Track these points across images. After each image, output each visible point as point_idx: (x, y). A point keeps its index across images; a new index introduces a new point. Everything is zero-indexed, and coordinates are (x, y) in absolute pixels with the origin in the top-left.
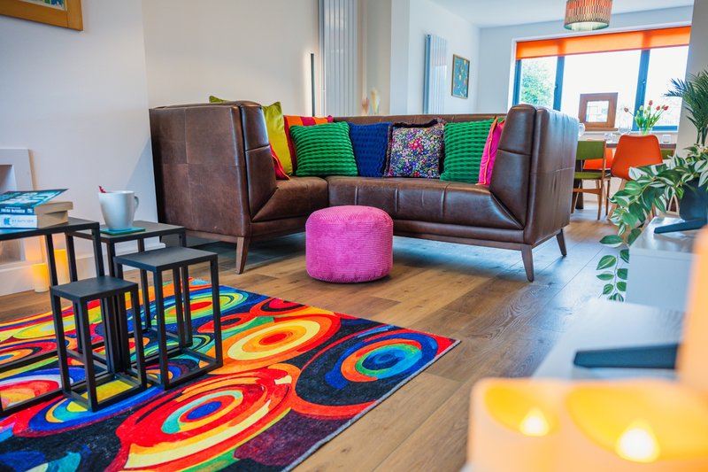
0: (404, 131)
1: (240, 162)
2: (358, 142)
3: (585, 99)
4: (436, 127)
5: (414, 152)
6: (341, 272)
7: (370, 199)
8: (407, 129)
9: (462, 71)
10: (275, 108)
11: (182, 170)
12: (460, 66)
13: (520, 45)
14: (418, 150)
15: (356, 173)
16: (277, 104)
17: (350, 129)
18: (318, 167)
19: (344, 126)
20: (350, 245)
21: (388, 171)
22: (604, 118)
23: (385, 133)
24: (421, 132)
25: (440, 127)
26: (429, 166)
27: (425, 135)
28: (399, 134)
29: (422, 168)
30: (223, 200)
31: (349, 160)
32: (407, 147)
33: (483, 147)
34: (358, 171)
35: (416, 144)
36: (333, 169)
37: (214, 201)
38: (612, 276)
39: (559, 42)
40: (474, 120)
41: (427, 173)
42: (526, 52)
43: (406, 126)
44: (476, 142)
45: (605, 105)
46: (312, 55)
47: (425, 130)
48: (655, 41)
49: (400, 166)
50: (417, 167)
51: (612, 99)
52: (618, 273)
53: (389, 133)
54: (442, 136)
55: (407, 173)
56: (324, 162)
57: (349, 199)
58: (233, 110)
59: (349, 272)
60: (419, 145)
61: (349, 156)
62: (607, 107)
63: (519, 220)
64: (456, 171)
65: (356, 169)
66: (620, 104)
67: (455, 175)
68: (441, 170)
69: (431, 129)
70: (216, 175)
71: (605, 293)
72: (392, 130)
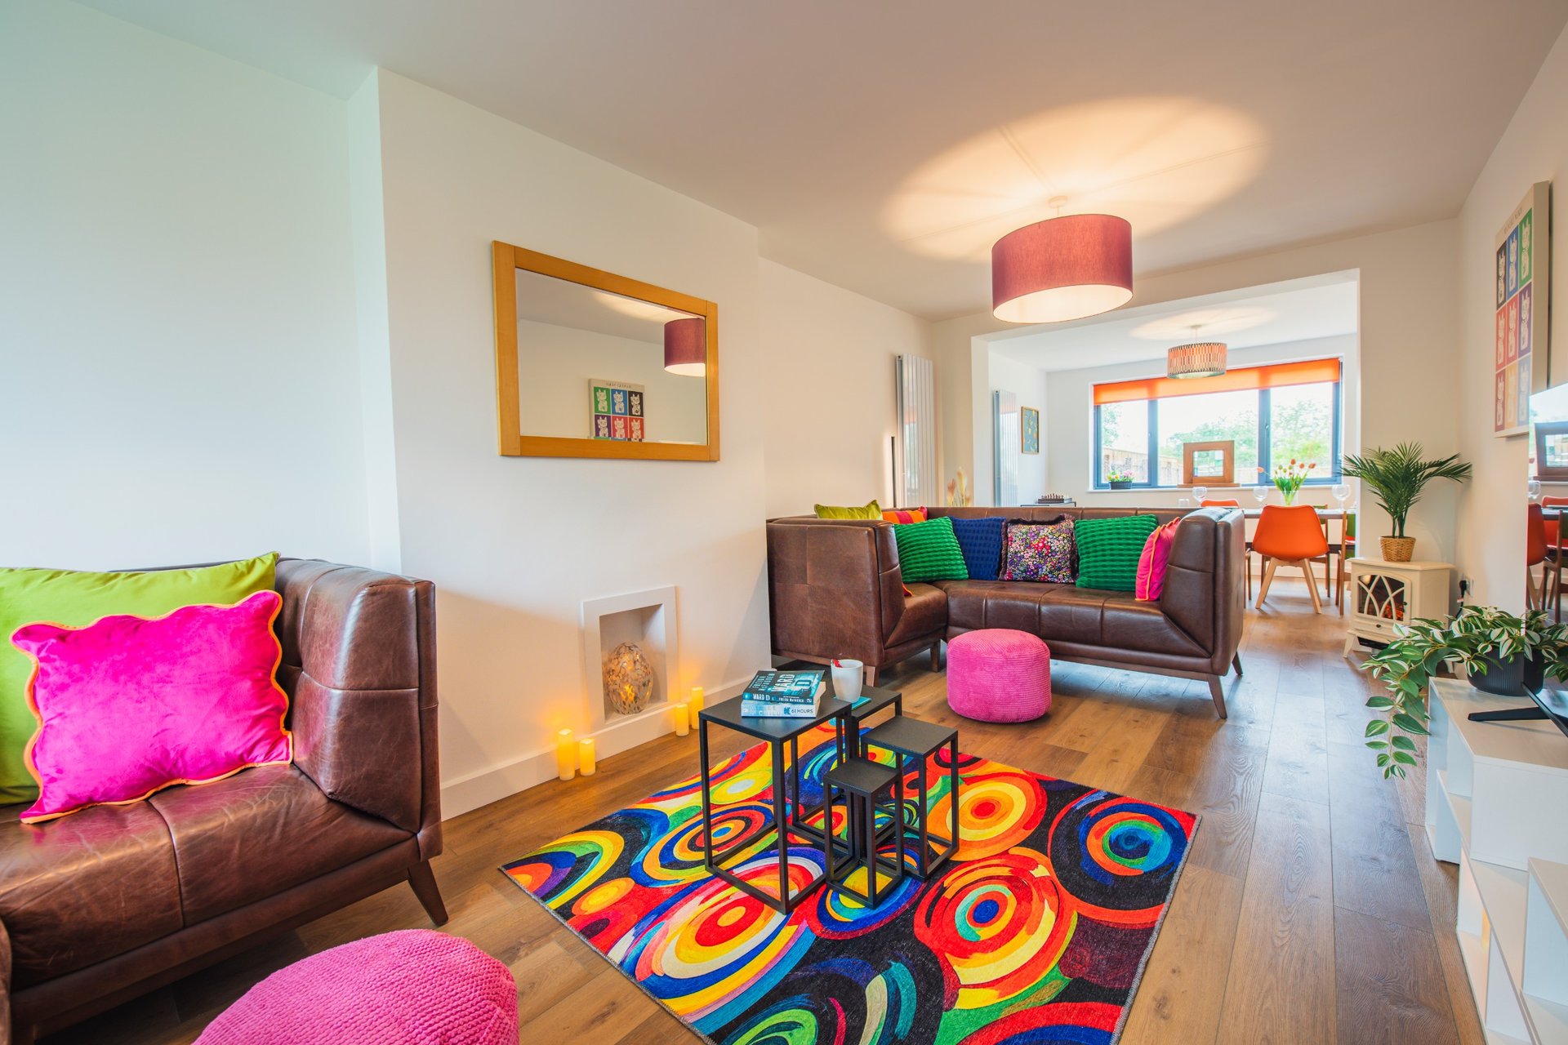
0: (1024, 528)
1: (874, 587)
2: (965, 541)
3: (1189, 450)
4: (1064, 524)
5: (1040, 554)
6: (999, 712)
7: (1008, 619)
8: (1027, 527)
9: (1031, 423)
10: (873, 507)
11: (800, 590)
12: (1030, 419)
13: (1098, 388)
14: (1045, 552)
15: (967, 576)
16: (874, 503)
17: (954, 525)
18: (926, 572)
19: (945, 523)
20: (1011, 682)
21: (1004, 573)
22: (1219, 471)
23: (998, 530)
24: (1046, 530)
25: (1068, 524)
26: (1060, 569)
27: (1052, 533)
28: (1018, 532)
29: (1051, 572)
30: (853, 626)
31: (959, 562)
32: (1030, 547)
33: (1139, 555)
34: (969, 573)
35: (1041, 545)
36: (942, 573)
37: (841, 626)
38: (1385, 744)
39: (1149, 383)
40: (1113, 516)
41: (1057, 577)
42: (1105, 396)
43: (1025, 523)
44: (1120, 544)
45: (1219, 455)
46: (893, 438)
47: (1051, 527)
48: (1275, 379)
49: (1022, 569)
50: (1045, 570)
51: (1228, 448)
52: (1393, 741)
53: (1003, 530)
54: (1072, 535)
55: (1031, 577)
56: (932, 566)
57: (981, 620)
58: (869, 532)
59: (1011, 712)
60: (1044, 546)
61: (959, 557)
62: (1221, 458)
63: (1204, 647)
64: (1096, 577)
65: (966, 571)
66: (1239, 450)
67: (1097, 582)
68: (1074, 572)
69: (1058, 526)
70: (845, 599)
71: (1380, 765)
72: (1007, 527)
